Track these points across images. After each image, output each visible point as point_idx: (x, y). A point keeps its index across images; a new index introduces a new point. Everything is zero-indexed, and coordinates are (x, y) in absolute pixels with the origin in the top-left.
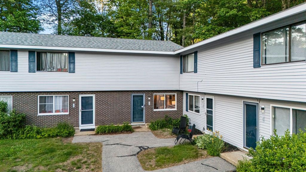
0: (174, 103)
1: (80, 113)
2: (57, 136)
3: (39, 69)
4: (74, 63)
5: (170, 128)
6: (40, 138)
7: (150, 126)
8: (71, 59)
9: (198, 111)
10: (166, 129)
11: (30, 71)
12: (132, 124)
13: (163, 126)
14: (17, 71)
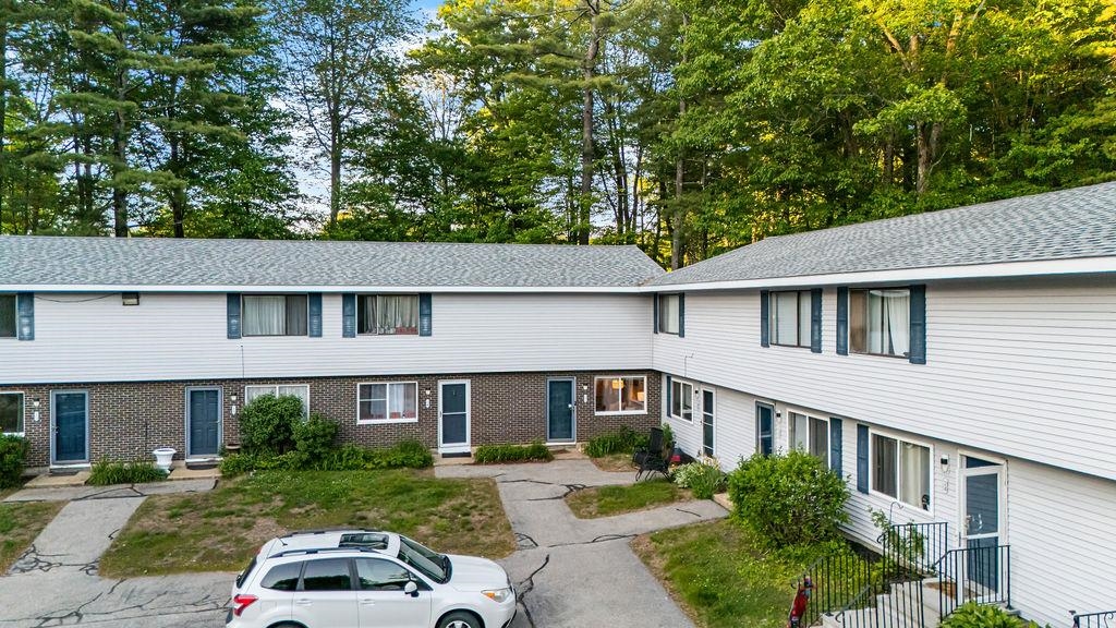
0: (643, 396)
1: (440, 420)
2: (403, 465)
3: (361, 330)
4: (430, 315)
5: (630, 452)
6: (372, 469)
7: (587, 449)
8: (425, 307)
9: (688, 417)
10: (622, 455)
11: (347, 333)
12: (548, 444)
13: (615, 448)
14: (320, 335)
